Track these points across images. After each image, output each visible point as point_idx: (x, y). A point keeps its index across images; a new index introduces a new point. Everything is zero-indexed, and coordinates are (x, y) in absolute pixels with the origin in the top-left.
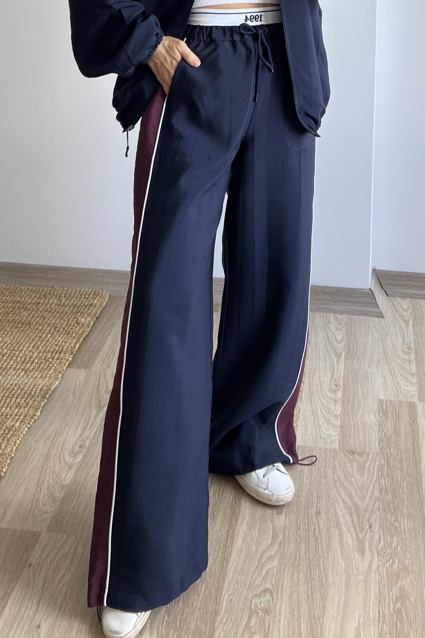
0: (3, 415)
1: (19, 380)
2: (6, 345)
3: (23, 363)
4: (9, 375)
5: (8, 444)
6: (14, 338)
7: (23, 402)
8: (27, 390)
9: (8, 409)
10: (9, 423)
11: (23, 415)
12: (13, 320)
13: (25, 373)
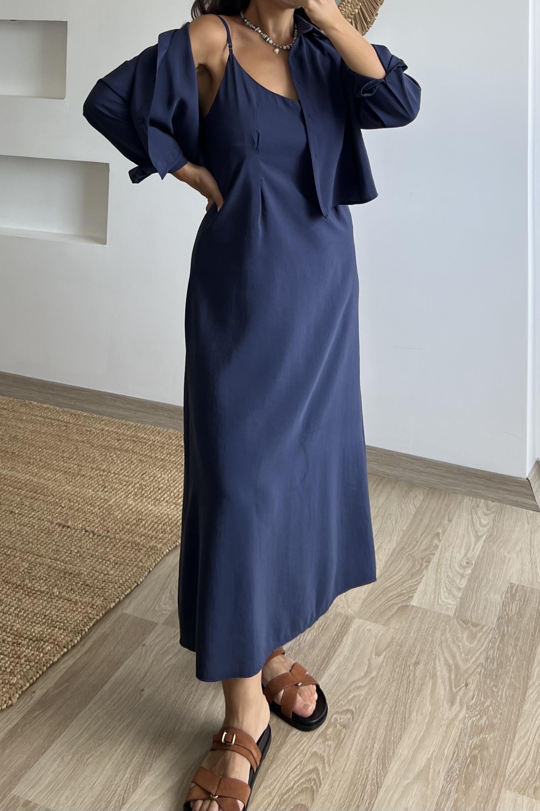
0: (149, 536)
1: (169, 511)
2: (163, 481)
3: (175, 497)
4: (161, 505)
5: (149, 559)
6: (172, 476)
7: (169, 529)
8: (175, 520)
9: (154, 532)
10: (152, 543)
11: (167, 539)
12: (173, 461)
13: (175, 507)
